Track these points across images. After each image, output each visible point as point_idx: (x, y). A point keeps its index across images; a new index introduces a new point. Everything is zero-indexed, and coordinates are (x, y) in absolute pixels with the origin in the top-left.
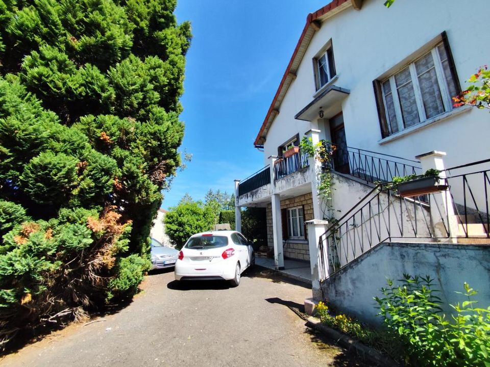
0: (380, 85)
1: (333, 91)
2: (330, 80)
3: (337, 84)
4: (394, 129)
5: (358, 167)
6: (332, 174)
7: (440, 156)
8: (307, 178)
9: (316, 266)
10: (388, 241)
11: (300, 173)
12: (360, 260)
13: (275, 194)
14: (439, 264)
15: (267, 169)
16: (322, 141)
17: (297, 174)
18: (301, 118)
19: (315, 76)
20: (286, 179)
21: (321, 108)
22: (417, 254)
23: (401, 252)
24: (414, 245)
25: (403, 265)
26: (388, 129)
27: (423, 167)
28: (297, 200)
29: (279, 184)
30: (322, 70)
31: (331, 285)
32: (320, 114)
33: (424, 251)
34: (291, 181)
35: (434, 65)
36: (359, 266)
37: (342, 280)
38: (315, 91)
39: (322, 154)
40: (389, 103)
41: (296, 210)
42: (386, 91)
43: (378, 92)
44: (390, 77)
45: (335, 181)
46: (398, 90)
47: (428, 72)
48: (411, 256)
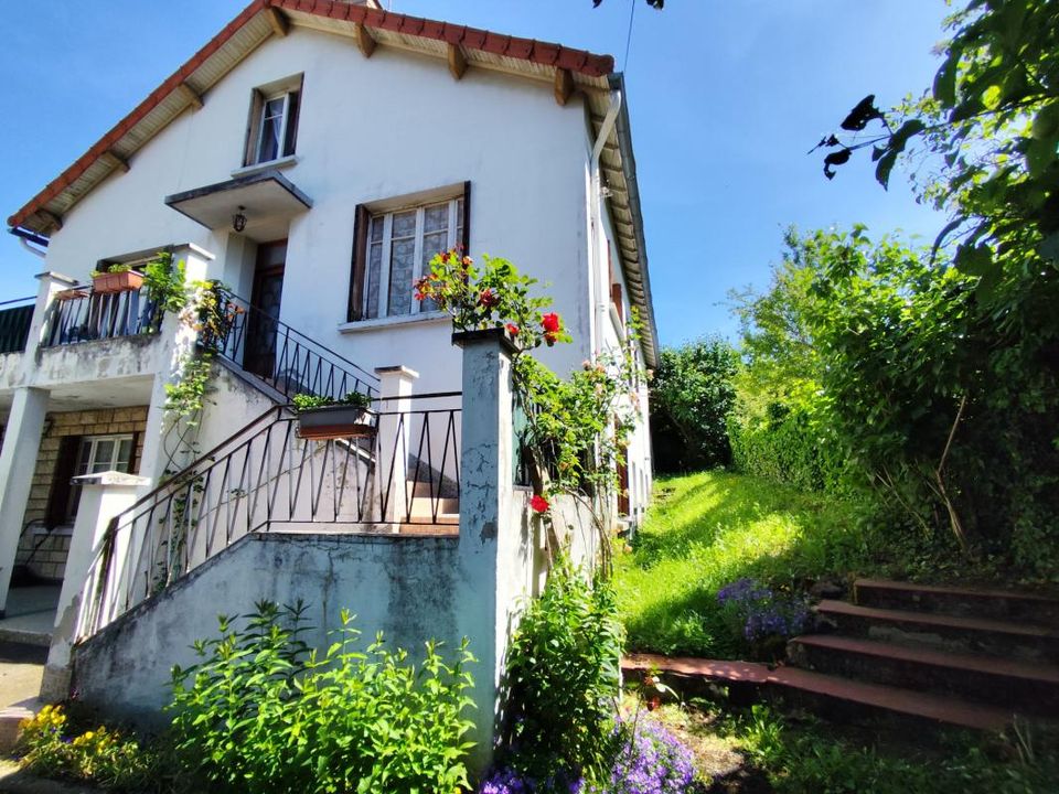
0: (367, 218)
1: (273, 183)
2: (280, 159)
3: (290, 176)
4: (372, 311)
5: (289, 367)
6: (217, 367)
7: (409, 377)
8: (146, 362)
9: (76, 602)
10: (263, 530)
11: (129, 344)
12: (192, 577)
13: (31, 389)
14: (332, 573)
15: (26, 308)
16: (216, 282)
17: (120, 345)
18: (186, 209)
19: (249, 130)
20: (81, 352)
21: (242, 208)
22: (303, 554)
23: (279, 553)
24: (302, 538)
25: (275, 580)
26: (362, 308)
27: (382, 390)
28: (121, 417)
29: (53, 360)
30: (270, 127)
31: (103, 649)
32: (236, 221)
33: (315, 549)
34: (98, 360)
35: (447, 227)
36: (189, 590)
37: (136, 631)
38: (240, 164)
39: (203, 313)
40: (375, 260)
41: (112, 443)
42: (376, 236)
43: (361, 230)
44: (386, 213)
45: (221, 384)
46: (392, 242)
47: (439, 234)
48: (293, 559)
